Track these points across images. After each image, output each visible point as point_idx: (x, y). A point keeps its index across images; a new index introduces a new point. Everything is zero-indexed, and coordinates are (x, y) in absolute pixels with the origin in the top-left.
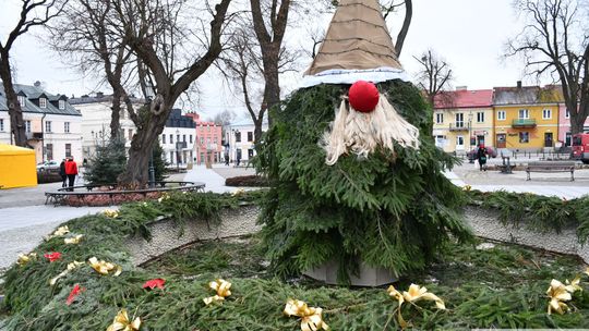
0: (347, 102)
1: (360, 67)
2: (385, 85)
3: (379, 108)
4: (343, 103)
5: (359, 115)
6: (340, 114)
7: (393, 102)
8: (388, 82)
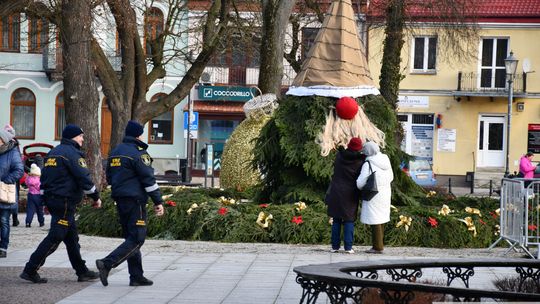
0: (334, 111)
1: (345, 86)
2: (363, 99)
3: (357, 117)
4: (331, 112)
5: (344, 121)
6: (329, 120)
7: (368, 112)
8: (364, 97)
